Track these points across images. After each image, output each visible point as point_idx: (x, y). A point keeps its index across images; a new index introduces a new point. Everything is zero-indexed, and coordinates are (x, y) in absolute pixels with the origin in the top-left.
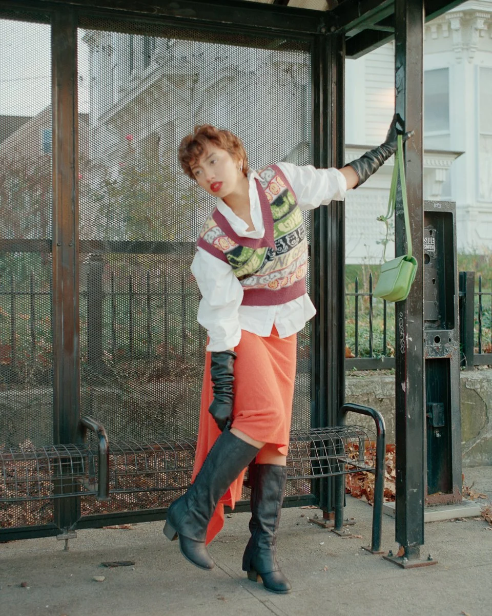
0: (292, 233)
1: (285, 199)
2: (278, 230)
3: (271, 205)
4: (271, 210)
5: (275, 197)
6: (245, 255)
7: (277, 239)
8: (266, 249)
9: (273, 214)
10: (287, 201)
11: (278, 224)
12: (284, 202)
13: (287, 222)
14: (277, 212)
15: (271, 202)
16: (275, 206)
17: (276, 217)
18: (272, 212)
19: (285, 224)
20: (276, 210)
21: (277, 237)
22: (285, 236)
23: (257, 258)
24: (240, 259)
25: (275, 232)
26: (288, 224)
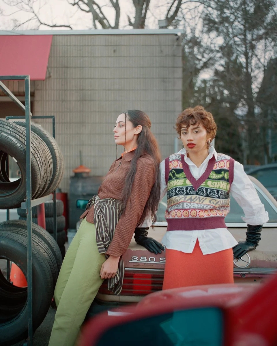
0: (214, 190)
1: (223, 173)
2: (206, 183)
3: (213, 171)
4: (210, 173)
5: (218, 168)
6: (180, 175)
7: (203, 187)
8: (191, 185)
9: (210, 175)
10: (223, 174)
11: (209, 181)
12: (221, 173)
13: (214, 182)
14: (213, 175)
15: (214, 169)
16: (214, 172)
17: (211, 177)
18: (211, 174)
19: (213, 183)
20: (214, 174)
21: (204, 186)
22: (208, 189)
23: (183, 182)
24: (177, 176)
25: (204, 183)
26: (214, 184)
